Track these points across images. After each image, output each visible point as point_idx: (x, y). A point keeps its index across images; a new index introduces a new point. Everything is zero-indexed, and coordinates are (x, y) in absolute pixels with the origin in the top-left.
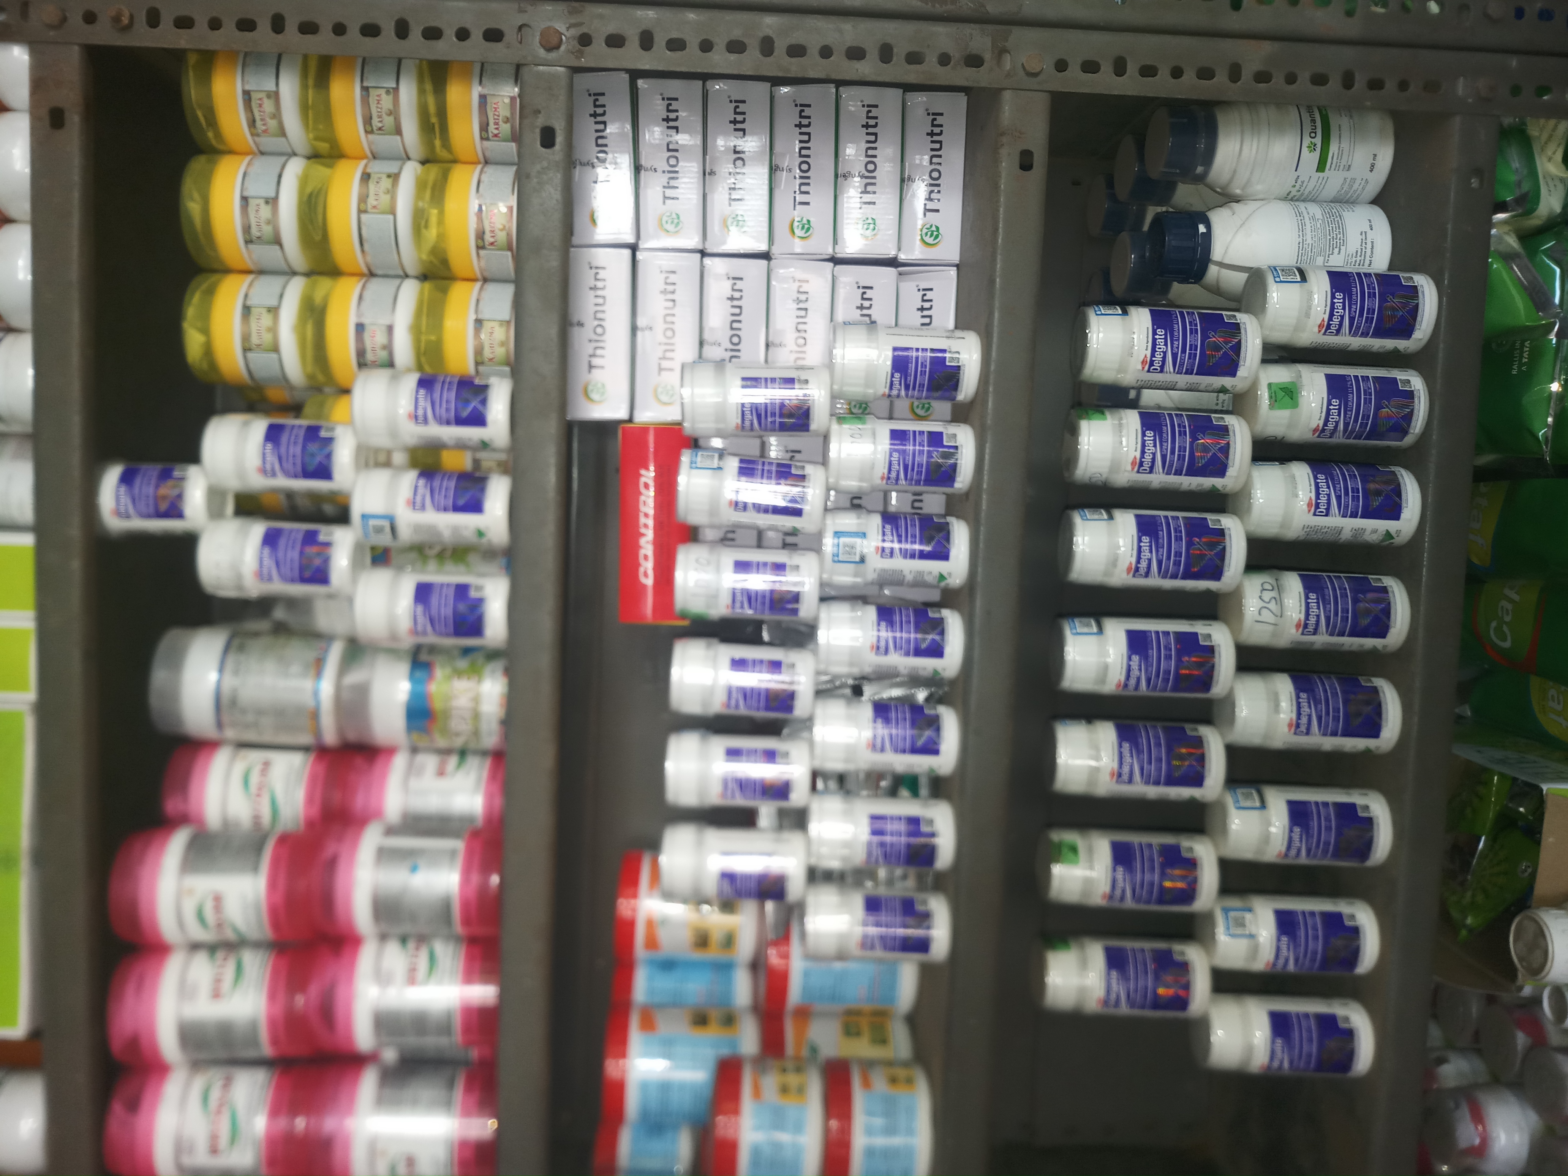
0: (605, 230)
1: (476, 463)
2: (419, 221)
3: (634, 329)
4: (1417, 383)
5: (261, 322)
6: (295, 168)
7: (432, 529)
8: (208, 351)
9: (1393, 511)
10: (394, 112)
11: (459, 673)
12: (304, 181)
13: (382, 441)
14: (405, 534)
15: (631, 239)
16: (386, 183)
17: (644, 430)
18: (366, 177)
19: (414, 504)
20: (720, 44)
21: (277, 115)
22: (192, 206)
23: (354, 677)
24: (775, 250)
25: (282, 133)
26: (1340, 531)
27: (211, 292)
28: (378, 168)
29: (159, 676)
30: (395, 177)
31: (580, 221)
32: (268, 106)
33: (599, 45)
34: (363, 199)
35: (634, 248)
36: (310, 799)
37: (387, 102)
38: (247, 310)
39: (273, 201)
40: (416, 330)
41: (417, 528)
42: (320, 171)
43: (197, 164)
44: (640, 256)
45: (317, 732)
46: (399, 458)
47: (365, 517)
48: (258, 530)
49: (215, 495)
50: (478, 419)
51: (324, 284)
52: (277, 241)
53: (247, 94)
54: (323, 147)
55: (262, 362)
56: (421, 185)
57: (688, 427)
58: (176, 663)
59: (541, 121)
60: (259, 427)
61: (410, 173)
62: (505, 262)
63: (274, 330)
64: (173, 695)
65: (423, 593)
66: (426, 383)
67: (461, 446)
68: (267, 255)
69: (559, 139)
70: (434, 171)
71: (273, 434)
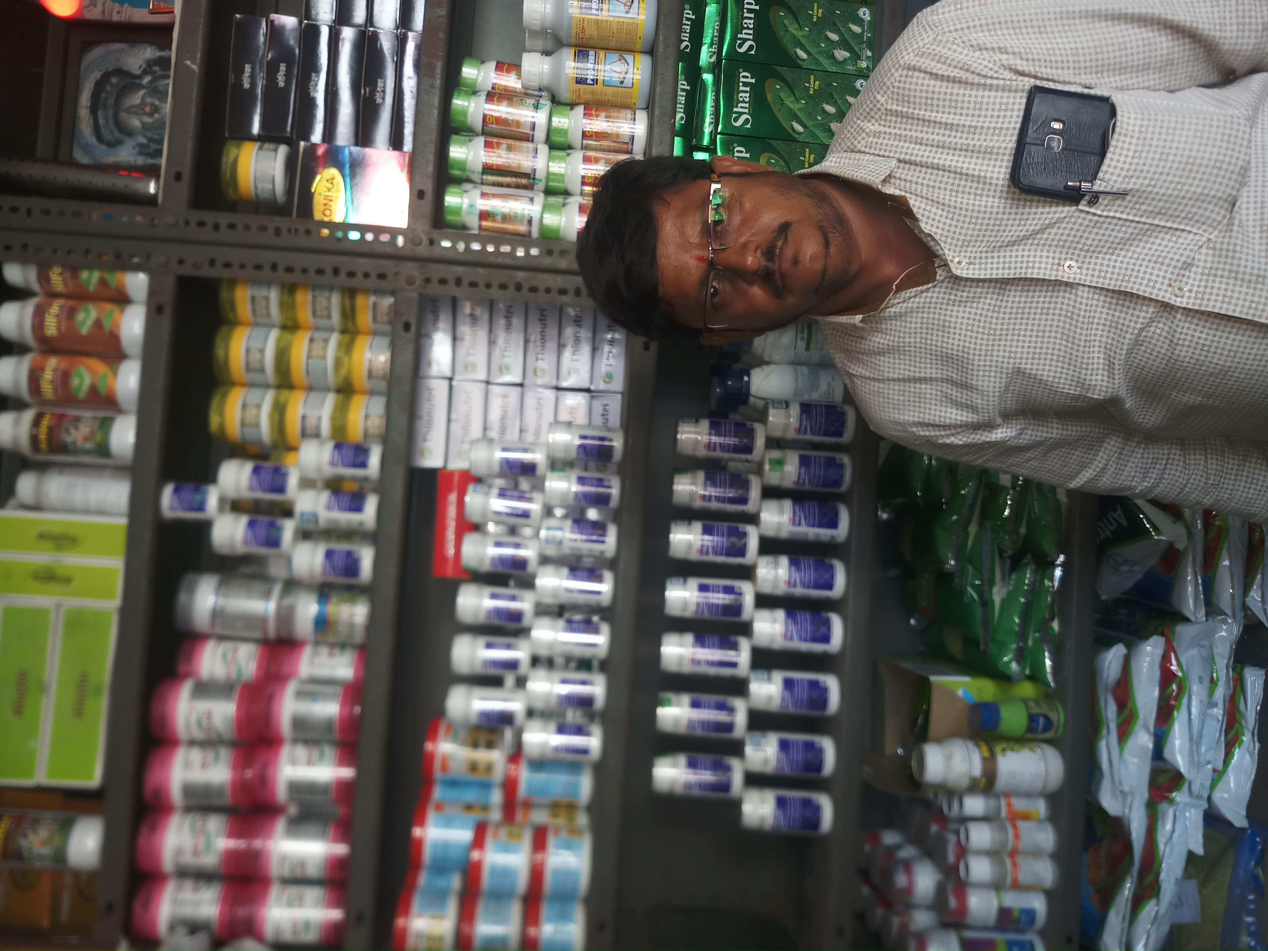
0: (434, 370)
1: (361, 488)
2: (338, 364)
3: (449, 421)
4: (846, 460)
5: (251, 413)
6: (274, 334)
7: (336, 522)
8: (222, 427)
9: (833, 524)
10: (328, 308)
11: (344, 601)
12: (279, 341)
13: (312, 475)
14: (322, 523)
15: (449, 374)
16: (322, 344)
17: (451, 474)
18: (311, 340)
19: (328, 508)
20: (495, 284)
21: (267, 307)
22: (220, 352)
23: (288, 601)
24: (526, 382)
25: (268, 315)
26: (807, 534)
27: (225, 395)
28: (318, 335)
29: (182, 598)
30: (326, 341)
31: (423, 365)
32: (263, 303)
33: (434, 284)
34: (310, 351)
35: (451, 379)
36: (259, 667)
37: (324, 303)
38: (244, 406)
39: (262, 351)
40: (333, 419)
41: (329, 521)
42: (287, 336)
43: (223, 330)
44: (454, 383)
45: (265, 631)
46: (320, 484)
47: (302, 514)
48: (244, 520)
49: (222, 501)
50: (363, 465)
51: (285, 394)
52: (262, 370)
53: (253, 299)
54: (289, 323)
55: (249, 433)
56: (340, 345)
57: (473, 472)
58: (192, 590)
59: (404, 319)
60: (248, 467)
61: (334, 339)
62: (382, 385)
63: (258, 416)
64: (189, 608)
65: (329, 554)
66: (338, 446)
67: (354, 479)
68: (257, 377)
69: (413, 328)
70: (347, 337)
71: (256, 470)
